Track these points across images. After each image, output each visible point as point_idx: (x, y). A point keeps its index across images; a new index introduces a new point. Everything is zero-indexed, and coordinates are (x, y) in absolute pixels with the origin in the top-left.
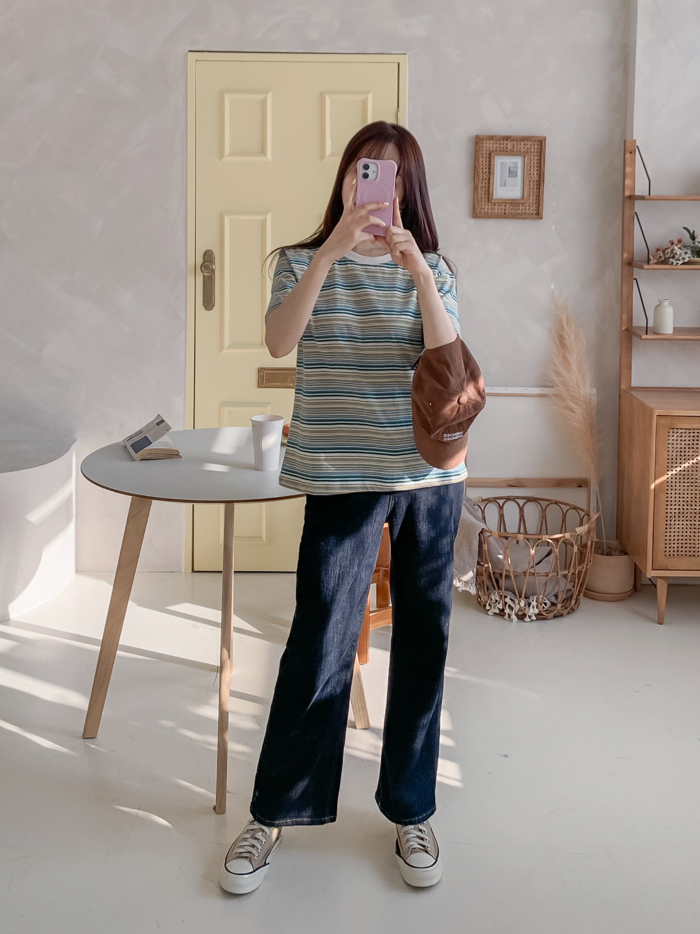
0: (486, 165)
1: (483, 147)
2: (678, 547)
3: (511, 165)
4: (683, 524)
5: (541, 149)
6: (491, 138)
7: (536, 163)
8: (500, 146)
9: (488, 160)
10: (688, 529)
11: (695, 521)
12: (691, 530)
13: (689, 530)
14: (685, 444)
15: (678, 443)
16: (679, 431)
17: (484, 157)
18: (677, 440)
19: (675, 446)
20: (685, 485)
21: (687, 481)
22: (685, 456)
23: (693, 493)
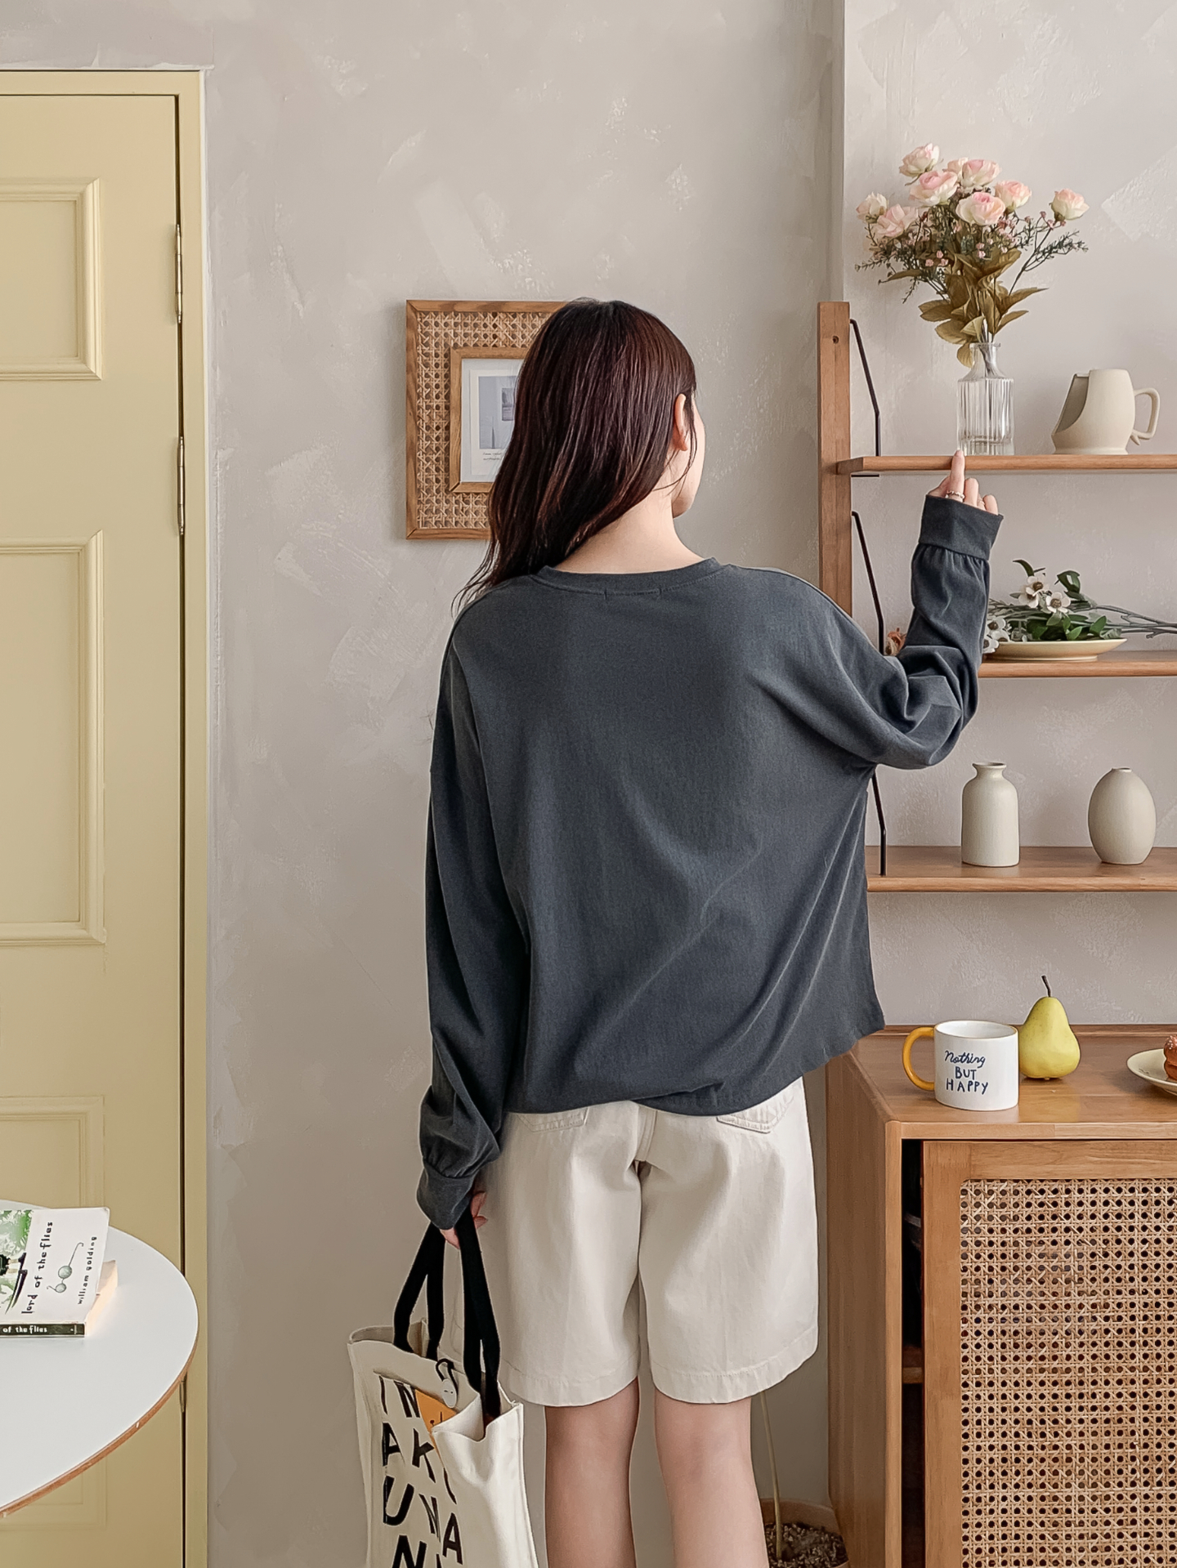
0: (437, 386)
1: (427, 334)
4: (1017, 1498)
6: (449, 308)
8: (478, 331)
9: (441, 371)
10: (1035, 1512)
11: (1055, 1486)
13: (1036, 1517)
14: (1016, 1231)
15: (994, 1227)
16: (998, 1187)
17: (433, 363)
18: (991, 1218)
19: (985, 1238)
20: (1019, 1367)
21: (1026, 1355)
22: (1016, 1269)
23: (1045, 1393)
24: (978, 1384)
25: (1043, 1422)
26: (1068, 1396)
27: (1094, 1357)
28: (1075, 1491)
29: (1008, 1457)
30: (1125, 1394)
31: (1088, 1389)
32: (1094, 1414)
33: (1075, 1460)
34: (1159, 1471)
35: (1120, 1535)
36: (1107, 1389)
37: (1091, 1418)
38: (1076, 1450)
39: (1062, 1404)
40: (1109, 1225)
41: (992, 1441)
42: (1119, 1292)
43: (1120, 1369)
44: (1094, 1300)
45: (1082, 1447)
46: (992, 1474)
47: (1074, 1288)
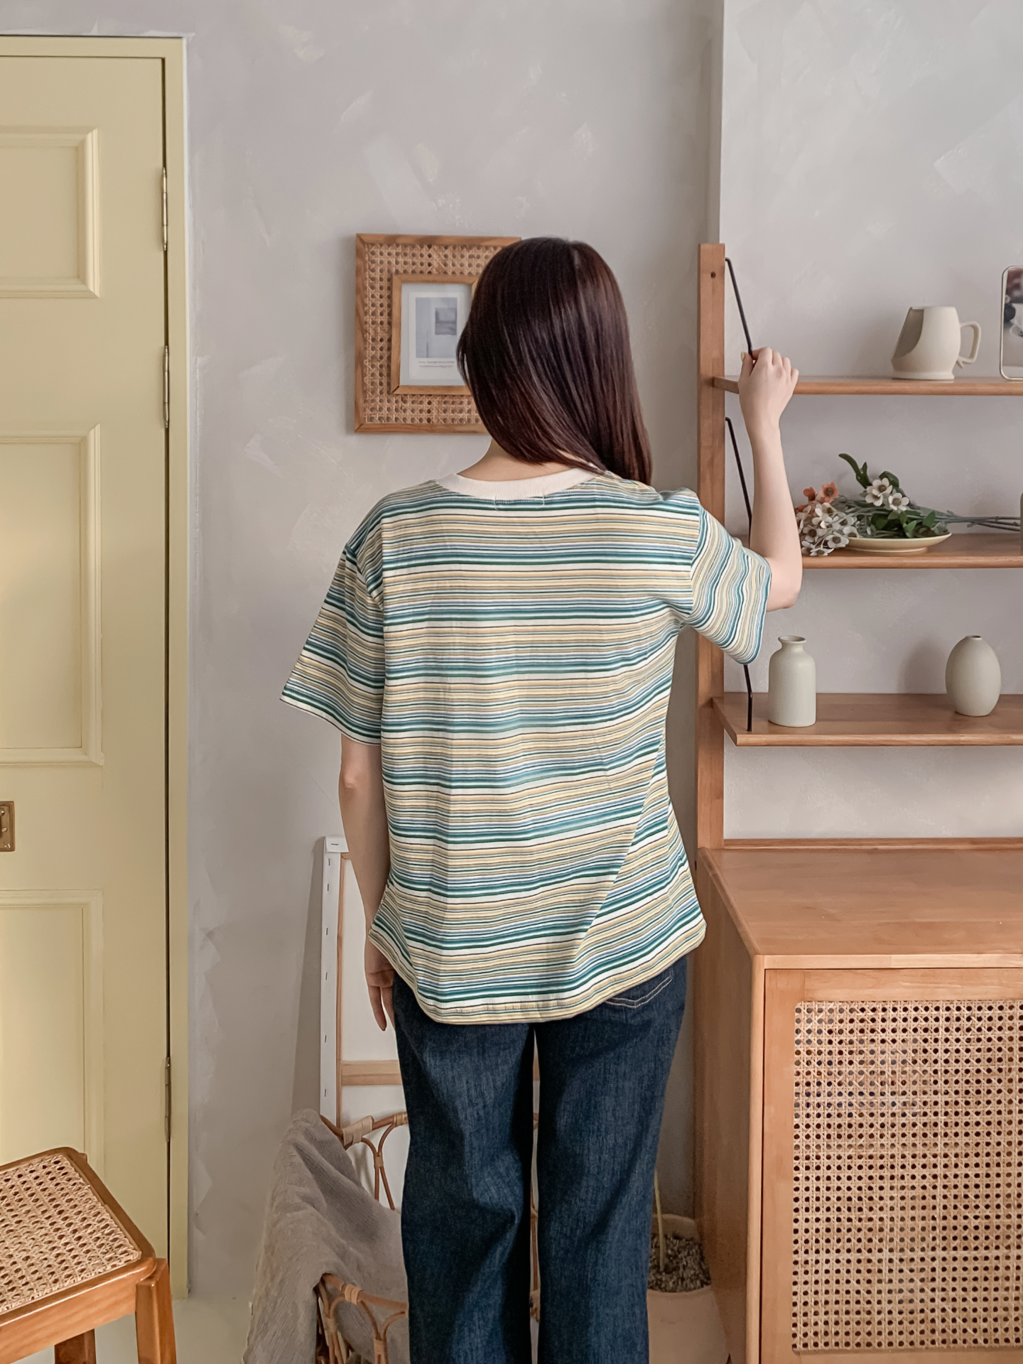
0: (381, 305)
1: (373, 262)
2: (826, 1323)
3: (445, 306)
4: (838, 1261)
6: (392, 240)
8: (415, 260)
9: (385, 292)
10: (853, 1272)
11: (870, 1251)
12: (859, 1276)
13: (853, 1276)
14: (841, 1042)
15: (823, 1039)
16: (826, 1007)
17: (378, 286)
18: (820, 1032)
19: (815, 1048)
20: (842, 1155)
21: (847, 1144)
22: (840, 1073)
23: (863, 1175)
24: (807, 1168)
25: (860, 1199)
26: (881, 1178)
28: (886, 1255)
30: (929, 1176)
31: (898, 1172)
32: (903, 1193)
33: (887, 1230)
34: (955, 1238)
36: (913, 1172)
37: (900, 1196)
38: (887, 1223)
39: (876, 1184)
41: (818, 1215)
43: (925, 1156)
44: (904, 1099)
45: (892, 1219)
47: (888, 1089)
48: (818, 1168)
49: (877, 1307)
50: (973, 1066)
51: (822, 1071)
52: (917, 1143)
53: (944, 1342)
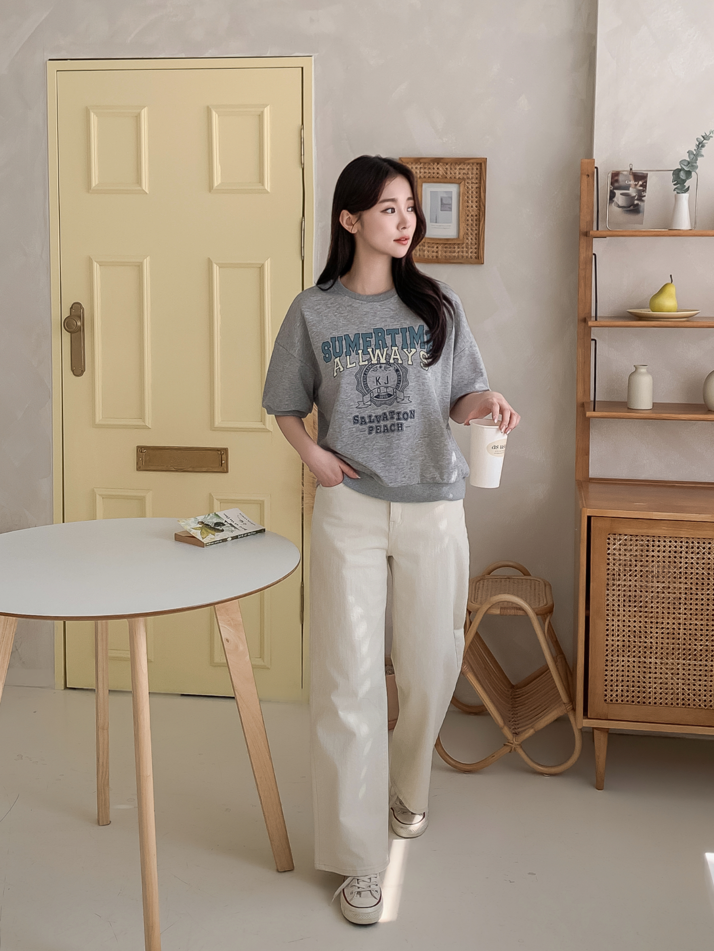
2: (622, 691)
3: (445, 195)
4: (628, 661)
5: (481, 174)
6: (418, 161)
7: (474, 193)
8: (430, 171)
10: (636, 667)
11: (645, 657)
12: (639, 669)
13: (636, 669)
14: (631, 555)
15: (621, 553)
16: (623, 537)
18: (619, 550)
19: (617, 557)
20: (631, 610)
21: (633, 605)
24: (613, 615)
25: (640, 632)
26: (651, 622)
27: (663, 608)
28: (653, 660)
29: (625, 645)
30: (676, 623)
31: (660, 620)
32: (662, 631)
34: (690, 655)
35: (672, 679)
36: (668, 621)
39: (648, 625)
40: (671, 556)
41: (618, 638)
42: (675, 583)
43: (674, 613)
44: (664, 585)
45: (657, 643)
46: (618, 651)
47: (655, 580)
48: (619, 615)
49: (649, 685)
50: (700, 571)
51: (621, 569)
52: (670, 607)
53: (683, 704)
